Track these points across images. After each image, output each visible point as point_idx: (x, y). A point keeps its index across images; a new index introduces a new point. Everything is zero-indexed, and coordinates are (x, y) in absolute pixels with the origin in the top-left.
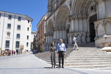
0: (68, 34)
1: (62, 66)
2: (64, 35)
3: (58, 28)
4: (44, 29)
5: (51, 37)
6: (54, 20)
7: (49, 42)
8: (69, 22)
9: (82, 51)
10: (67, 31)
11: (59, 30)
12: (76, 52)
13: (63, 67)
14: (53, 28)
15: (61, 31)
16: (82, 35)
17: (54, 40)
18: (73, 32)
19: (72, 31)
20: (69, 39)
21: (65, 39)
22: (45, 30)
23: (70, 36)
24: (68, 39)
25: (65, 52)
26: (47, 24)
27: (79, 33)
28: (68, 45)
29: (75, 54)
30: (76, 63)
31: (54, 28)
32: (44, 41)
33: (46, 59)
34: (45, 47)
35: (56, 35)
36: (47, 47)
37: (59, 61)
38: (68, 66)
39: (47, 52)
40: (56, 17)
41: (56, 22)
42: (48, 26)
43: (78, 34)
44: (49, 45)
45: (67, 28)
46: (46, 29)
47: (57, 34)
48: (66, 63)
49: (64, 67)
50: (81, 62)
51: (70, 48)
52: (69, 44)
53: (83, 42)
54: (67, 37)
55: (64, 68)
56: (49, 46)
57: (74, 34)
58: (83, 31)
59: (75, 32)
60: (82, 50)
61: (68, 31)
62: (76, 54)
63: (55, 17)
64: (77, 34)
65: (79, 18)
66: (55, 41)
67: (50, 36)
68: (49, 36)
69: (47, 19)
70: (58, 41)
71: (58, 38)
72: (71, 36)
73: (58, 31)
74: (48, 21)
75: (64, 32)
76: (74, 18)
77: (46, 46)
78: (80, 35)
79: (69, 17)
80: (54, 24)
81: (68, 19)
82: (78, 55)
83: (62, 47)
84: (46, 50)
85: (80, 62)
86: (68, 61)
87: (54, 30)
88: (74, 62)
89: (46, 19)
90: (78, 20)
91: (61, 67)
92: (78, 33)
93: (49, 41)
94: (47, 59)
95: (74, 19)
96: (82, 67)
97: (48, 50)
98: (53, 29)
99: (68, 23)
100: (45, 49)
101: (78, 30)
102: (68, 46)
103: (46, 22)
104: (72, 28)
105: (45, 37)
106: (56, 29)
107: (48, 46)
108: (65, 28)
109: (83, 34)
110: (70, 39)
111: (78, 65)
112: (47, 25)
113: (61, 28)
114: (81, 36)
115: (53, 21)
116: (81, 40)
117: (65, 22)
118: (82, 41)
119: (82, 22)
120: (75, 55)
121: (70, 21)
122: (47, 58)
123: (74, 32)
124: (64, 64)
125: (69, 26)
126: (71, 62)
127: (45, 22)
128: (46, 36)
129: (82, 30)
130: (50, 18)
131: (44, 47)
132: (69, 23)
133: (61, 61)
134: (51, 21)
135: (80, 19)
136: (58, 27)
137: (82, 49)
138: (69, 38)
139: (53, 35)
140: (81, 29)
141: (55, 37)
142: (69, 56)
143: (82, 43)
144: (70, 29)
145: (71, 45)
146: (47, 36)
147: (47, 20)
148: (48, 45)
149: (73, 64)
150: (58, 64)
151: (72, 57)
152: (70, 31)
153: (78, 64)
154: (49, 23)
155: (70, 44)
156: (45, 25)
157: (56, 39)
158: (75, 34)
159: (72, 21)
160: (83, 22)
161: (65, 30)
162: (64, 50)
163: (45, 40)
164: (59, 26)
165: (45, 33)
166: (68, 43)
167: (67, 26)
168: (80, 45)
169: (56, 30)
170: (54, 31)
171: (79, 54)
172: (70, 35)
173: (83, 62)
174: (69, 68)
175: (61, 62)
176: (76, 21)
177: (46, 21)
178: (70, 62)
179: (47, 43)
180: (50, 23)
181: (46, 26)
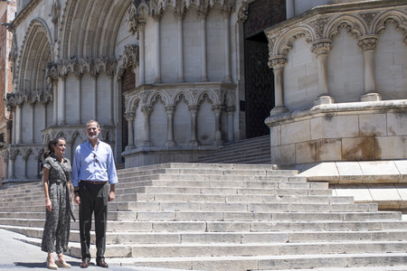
0: (130, 98)
1: (99, 258)
2: (106, 102)
3: (76, 67)
4: (4, 69)
5: (41, 110)
6: (55, 21)
7: (28, 138)
8: (133, 30)
9: (198, 183)
10: (123, 78)
11: (81, 76)
12: (168, 190)
13: (100, 263)
14: (50, 67)
15: (94, 81)
16: (201, 102)
17: (52, 127)
18: (152, 86)
19: (150, 80)
20: (133, 122)
21: (113, 119)
22: (8, 75)
23: (137, 104)
24: (129, 120)
25: (113, 187)
26: (20, 44)
27: (188, 92)
28: (129, 155)
29: (164, 197)
30: (168, 241)
31: (56, 66)
32: (5, 131)
33: (14, 223)
34: (10, 162)
35: (66, 101)
36: (20, 162)
37: (81, 230)
38: (129, 255)
39: (18, 190)
40: (63, 6)
41: (68, 31)
42: (26, 53)
43: (181, 96)
44: (31, 151)
45: (121, 63)
46: (13, 69)
47: (69, 95)
48: (117, 242)
49: (107, 261)
50: (192, 241)
51: (137, 169)
52: (134, 146)
53: (205, 137)
54: (123, 109)
55: (105, 266)
56: (32, 157)
57: (158, 97)
58: (208, 79)
59: (164, 87)
60: (200, 178)
61: (127, 80)
62: (170, 196)
63: (59, 7)
64: (174, 95)
65: (186, 10)
66: (59, 130)
67: (34, 105)
68: (28, 107)
69: (20, 17)
70: (74, 130)
71: (74, 116)
72: (141, 105)
73: (73, 82)
74: (21, 31)
75: (107, 86)
76: (158, 11)
77: (14, 160)
78: (193, 101)
79: (133, 7)
80: (57, 46)
81: (127, 17)
82: (176, 204)
83: (97, 161)
84: (14, 176)
85: (191, 238)
86: (126, 233)
87: (55, 74)
88: (158, 238)
89: (11, 18)
90: (179, 22)
91: (93, 260)
92: (178, 90)
93: (29, 130)
94: (21, 223)
95: (159, 17)
96: (199, 263)
97: (27, 176)
98: (51, 72)
99: (125, 37)
100: (10, 174)
101: (180, 75)
102: (127, 160)
103: (15, 36)
104: (149, 66)
105: (7, 114)
106: (64, 70)
107: (26, 159)
108: (111, 62)
109: (205, 95)
110: (141, 120)
111: (176, 251)
112: (20, 49)
113: (92, 64)
114: (198, 108)
115: (51, 26)
116: (196, 128)
117: (113, 35)
118: (200, 134)
119: (201, 33)
120: (161, 201)
121: (138, 23)
122: (21, 216)
123: (161, 83)
124: (109, 245)
125: (134, 55)
126: (144, 236)
127: (9, 35)
128: (12, 109)
129: (204, 74)
130: (34, 14)
131: (5, 165)
132: (132, 40)
133: (93, 233)
134: (41, 30)
135: (191, 17)
136: (77, 62)
137: (202, 172)
138: (134, 115)
139: (48, 104)
140: (197, 66)
141: (58, 112)
142: (134, 210)
143: (200, 144)
144: (139, 72)
145: (145, 153)
146: (21, 105)
147: (18, 23)
148: (24, 154)
149: (150, 249)
150: (78, 245)
151: (151, 215)
152: (138, 82)
153: (178, 248)
154: (28, 41)
155: (140, 149)
156: (8, 50)
157: (65, 124)
158: (164, 93)
159: (152, 29)
160: (206, 28)
161: (112, 74)
162: (106, 179)
163: (10, 125)
164: (82, 56)
165: (7, 91)
166: (125, 143)
167: (120, 51)
168: (191, 151)
169: (65, 77)
170: (54, 81)
171: (183, 198)
172: (138, 101)
173: (205, 238)
174: (134, 268)
175: (93, 239)
176: (173, 28)
177: (12, 27)
178: (137, 236)
179: (21, 141)
180: (36, 37)
181: (13, 57)
